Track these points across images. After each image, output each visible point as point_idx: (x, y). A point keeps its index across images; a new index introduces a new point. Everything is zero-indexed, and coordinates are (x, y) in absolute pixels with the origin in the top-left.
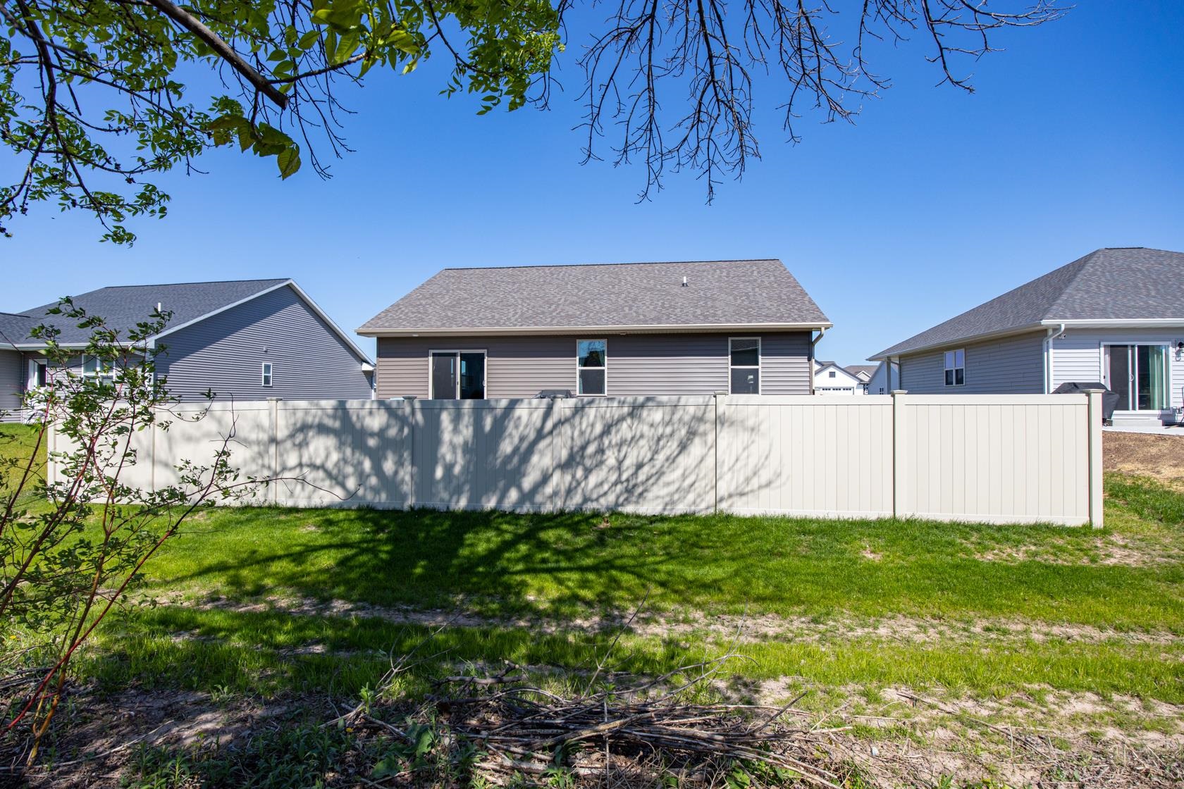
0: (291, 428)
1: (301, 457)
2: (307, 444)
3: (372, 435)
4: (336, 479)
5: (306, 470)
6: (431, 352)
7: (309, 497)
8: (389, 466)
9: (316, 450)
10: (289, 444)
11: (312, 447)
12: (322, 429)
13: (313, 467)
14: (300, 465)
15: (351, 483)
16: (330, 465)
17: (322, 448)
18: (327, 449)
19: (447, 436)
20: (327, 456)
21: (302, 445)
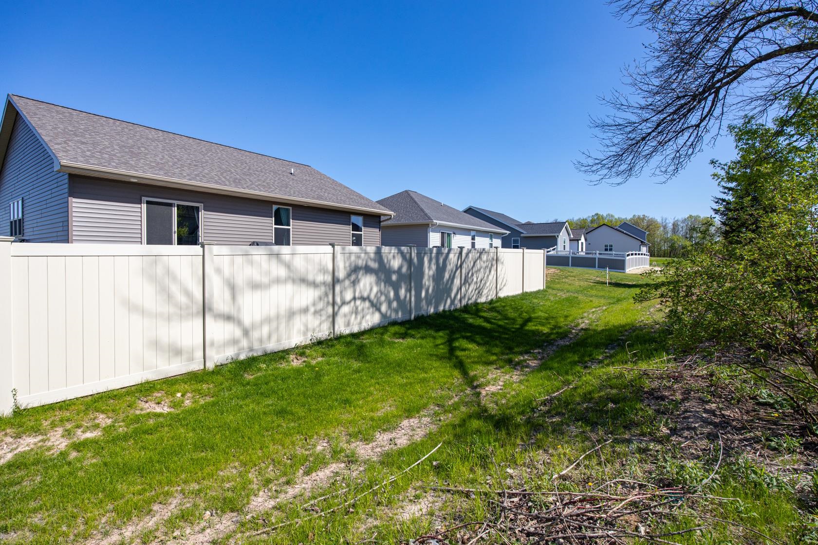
0: (348, 269)
1: (355, 292)
2: (359, 281)
3: (394, 272)
4: (376, 306)
5: (358, 302)
6: (145, 199)
7: (360, 323)
8: (402, 292)
9: (365, 285)
10: (347, 283)
11: (362, 284)
12: (368, 270)
13: (363, 299)
14: (354, 299)
15: (384, 308)
16: (372, 296)
17: (367, 284)
18: (371, 284)
19: (426, 271)
20: (371, 290)
21: (354, 283)
